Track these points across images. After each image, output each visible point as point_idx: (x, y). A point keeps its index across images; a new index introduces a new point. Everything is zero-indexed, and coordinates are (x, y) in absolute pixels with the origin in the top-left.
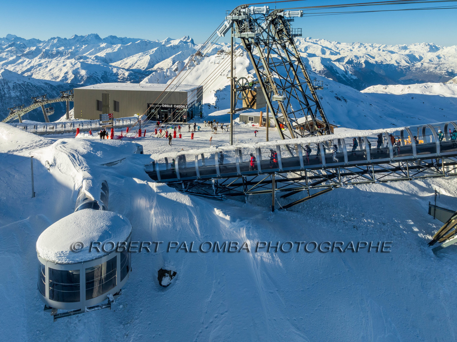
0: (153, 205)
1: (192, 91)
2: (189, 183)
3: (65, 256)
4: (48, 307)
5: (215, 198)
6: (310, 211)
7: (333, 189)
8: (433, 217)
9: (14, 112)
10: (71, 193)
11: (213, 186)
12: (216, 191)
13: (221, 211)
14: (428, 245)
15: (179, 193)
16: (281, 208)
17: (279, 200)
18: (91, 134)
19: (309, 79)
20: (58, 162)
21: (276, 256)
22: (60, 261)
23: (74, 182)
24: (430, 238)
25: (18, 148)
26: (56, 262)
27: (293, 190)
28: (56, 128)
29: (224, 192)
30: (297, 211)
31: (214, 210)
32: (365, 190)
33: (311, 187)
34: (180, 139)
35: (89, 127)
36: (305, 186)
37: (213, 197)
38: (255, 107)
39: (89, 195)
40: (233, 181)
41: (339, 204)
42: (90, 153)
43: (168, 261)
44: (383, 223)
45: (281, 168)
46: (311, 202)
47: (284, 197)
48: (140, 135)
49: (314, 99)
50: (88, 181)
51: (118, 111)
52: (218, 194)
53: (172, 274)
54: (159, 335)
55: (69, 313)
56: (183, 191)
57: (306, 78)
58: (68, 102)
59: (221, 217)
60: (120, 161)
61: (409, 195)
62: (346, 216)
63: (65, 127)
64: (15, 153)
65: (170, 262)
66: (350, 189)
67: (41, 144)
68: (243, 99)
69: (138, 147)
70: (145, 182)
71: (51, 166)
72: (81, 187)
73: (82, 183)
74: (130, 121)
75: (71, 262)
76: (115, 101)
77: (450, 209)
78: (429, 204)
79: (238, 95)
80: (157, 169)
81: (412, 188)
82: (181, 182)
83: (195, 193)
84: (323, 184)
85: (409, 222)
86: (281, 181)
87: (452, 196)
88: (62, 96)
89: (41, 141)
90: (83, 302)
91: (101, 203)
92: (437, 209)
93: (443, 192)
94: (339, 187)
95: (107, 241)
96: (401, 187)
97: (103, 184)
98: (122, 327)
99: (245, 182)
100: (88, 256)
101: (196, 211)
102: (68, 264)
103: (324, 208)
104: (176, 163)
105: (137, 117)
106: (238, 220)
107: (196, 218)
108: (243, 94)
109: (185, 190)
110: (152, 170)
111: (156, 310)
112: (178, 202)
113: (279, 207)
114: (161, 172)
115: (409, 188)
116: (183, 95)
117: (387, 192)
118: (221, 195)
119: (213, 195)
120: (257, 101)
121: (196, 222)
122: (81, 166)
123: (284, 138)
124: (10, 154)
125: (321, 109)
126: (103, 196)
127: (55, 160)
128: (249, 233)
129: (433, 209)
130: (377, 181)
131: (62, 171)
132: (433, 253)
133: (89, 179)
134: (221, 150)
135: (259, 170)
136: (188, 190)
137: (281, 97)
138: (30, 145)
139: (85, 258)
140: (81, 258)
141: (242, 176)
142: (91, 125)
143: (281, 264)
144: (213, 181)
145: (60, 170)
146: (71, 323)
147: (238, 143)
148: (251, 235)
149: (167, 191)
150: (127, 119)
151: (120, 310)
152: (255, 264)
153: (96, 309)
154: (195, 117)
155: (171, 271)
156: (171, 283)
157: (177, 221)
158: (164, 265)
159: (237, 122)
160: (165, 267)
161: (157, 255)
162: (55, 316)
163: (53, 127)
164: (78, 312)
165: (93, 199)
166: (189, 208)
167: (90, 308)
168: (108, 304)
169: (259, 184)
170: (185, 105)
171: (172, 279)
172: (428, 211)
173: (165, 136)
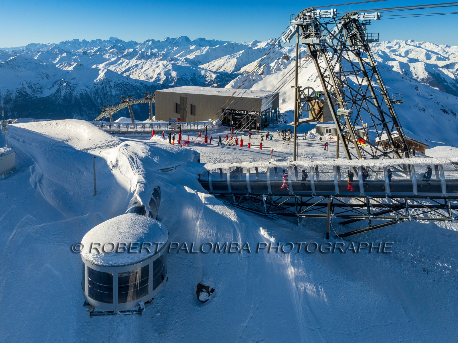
0: (200, 216)
1: (266, 98)
2: (241, 197)
3: (100, 258)
5: (266, 216)
7: (398, 222)
9: (106, 111)
10: (127, 195)
11: (264, 203)
12: (269, 208)
13: (267, 231)
15: (225, 207)
16: (337, 236)
18: (164, 136)
20: (120, 163)
21: (321, 290)
22: (96, 262)
23: (131, 184)
25: (92, 147)
26: (93, 262)
27: (352, 218)
28: (136, 128)
29: (276, 210)
31: (260, 230)
33: (372, 216)
36: (365, 215)
37: (264, 214)
38: (321, 120)
39: (139, 199)
41: (408, 240)
42: (148, 157)
43: (208, 276)
45: (337, 191)
47: (343, 223)
48: (206, 141)
49: (391, 115)
50: (141, 185)
51: (195, 115)
52: (269, 212)
53: (210, 290)
56: (234, 204)
58: (151, 103)
59: (265, 238)
60: (175, 168)
62: (415, 255)
63: (144, 128)
64: (89, 151)
65: (209, 278)
66: (425, 224)
67: (112, 144)
68: (309, 111)
69: (196, 154)
70: (194, 192)
71: (114, 166)
72: (135, 191)
73: (136, 186)
74: (205, 125)
76: (192, 105)
80: (210, 179)
82: (233, 195)
83: (246, 208)
86: (339, 205)
88: (145, 97)
89: (113, 141)
91: (149, 208)
94: (406, 221)
97: (155, 190)
99: (299, 202)
100: (121, 261)
101: (241, 227)
102: (103, 266)
104: (228, 174)
105: (211, 121)
107: (240, 236)
110: (205, 179)
111: (191, 324)
112: (223, 216)
113: (335, 235)
114: (213, 183)
116: (257, 101)
118: (273, 214)
119: (264, 212)
120: (324, 113)
121: (240, 240)
122: (138, 170)
123: (350, 158)
125: (398, 126)
126: (152, 202)
127: (117, 162)
128: (294, 260)
131: (123, 172)
133: (142, 183)
135: (314, 191)
136: (240, 205)
137: (346, 111)
138: (103, 144)
139: (118, 263)
140: (114, 261)
141: (294, 196)
143: (326, 300)
145: (120, 171)
147: (304, 157)
148: (296, 262)
149: (214, 204)
150: (202, 123)
151: (157, 318)
152: (298, 294)
153: (128, 313)
154: (270, 125)
155: (209, 287)
156: (208, 299)
157: (220, 236)
158: (203, 280)
159: (313, 134)
160: (203, 282)
161: (198, 268)
162: (91, 313)
163: (134, 128)
164: (111, 313)
165: (142, 203)
166: (234, 224)
167: (122, 312)
168: (139, 311)
169: (315, 206)
170: (259, 112)
171: (209, 295)
173: (235, 143)
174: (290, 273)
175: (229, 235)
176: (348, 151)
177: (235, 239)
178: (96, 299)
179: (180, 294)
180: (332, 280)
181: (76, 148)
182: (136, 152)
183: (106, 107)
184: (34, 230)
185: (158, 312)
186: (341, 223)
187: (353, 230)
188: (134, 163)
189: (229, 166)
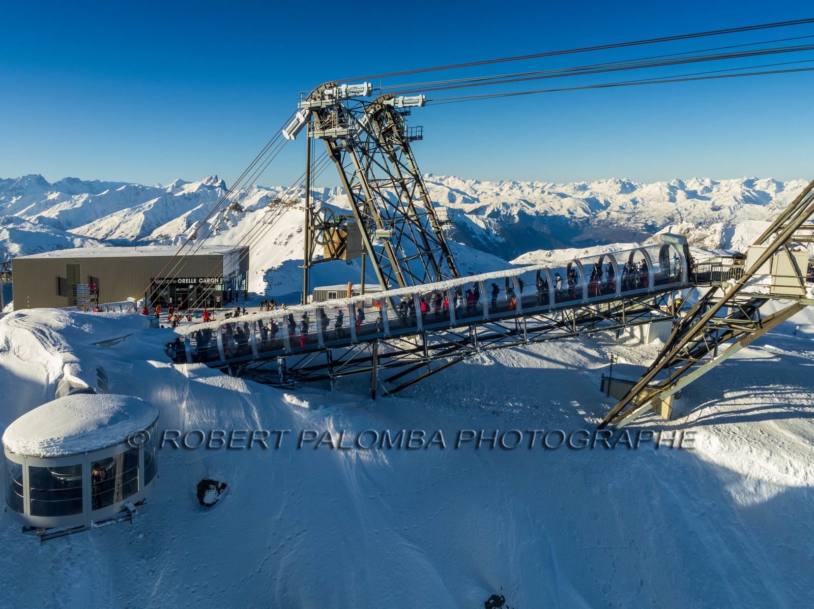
0: (184, 396)
1: (230, 253)
3: (56, 445)
4: (29, 528)
8: (606, 394)
10: (42, 389)
11: (280, 369)
12: (284, 377)
13: (295, 396)
14: (597, 429)
15: (226, 376)
16: (386, 394)
17: (384, 384)
21: (379, 452)
22: (49, 454)
23: (47, 371)
24: (601, 421)
26: (42, 455)
30: (410, 397)
31: (283, 397)
32: (512, 366)
33: (432, 358)
38: (344, 257)
39: (78, 381)
41: (472, 385)
42: (71, 326)
43: (213, 469)
44: (535, 406)
47: (391, 380)
50: (73, 365)
52: (287, 380)
53: (220, 486)
54: (204, 567)
59: (294, 405)
60: (123, 339)
61: (575, 369)
62: (482, 399)
65: (216, 470)
66: (489, 366)
68: (325, 244)
69: (151, 320)
70: (168, 365)
72: (61, 376)
73: (62, 369)
75: (67, 453)
76: (91, 277)
77: (630, 379)
78: (602, 378)
81: (579, 358)
82: (227, 366)
85: (573, 404)
90: (87, 513)
91: (98, 389)
92: (613, 383)
95: (123, 423)
96: (564, 358)
98: (145, 562)
100: (94, 444)
101: (255, 399)
102: (62, 456)
103: (451, 391)
104: (219, 337)
105: (133, 301)
106: (321, 407)
107: (255, 409)
108: (324, 236)
112: (225, 389)
113: (383, 393)
115: (575, 359)
117: (542, 367)
118: (293, 382)
119: (279, 382)
120: (348, 245)
121: (256, 415)
122: (58, 347)
125: (449, 255)
126: (100, 383)
127: (7, 342)
128: (339, 423)
130: (530, 341)
131: (23, 357)
133: (74, 362)
137: (387, 231)
139: (90, 447)
140: (83, 446)
141: (325, 349)
144: (280, 361)
145: (18, 356)
148: (341, 426)
149: (206, 376)
151: (139, 541)
152: (348, 464)
153: (108, 523)
155: (217, 482)
156: (218, 500)
157: (224, 415)
158: (207, 475)
160: (209, 476)
162: (42, 536)
164: (80, 529)
165: (86, 386)
166: (244, 396)
167: (98, 523)
168: (127, 516)
171: (220, 493)
172: (600, 387)
175: (238, 412)
177: (249, 415)
182: (45, 322)
185: (139, 533)
188: (47, 337)
189: (219, 323)
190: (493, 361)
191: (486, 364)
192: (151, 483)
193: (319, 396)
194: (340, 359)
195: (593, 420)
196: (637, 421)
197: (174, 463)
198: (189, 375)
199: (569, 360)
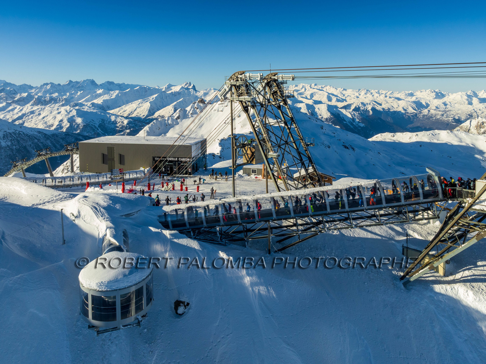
0: (167, 249)
1: (196, 144)
2: (197, 231)
3: (104, 285)
4: (91, 326)
5: (220, 243)
6: (301, 254)
7: (319, 234)
10: (97, 240)
11: (218, 233)
12: (221, 237)
13: (225, 253)
14: (400, 280)
15: (189, 239)
16: (276, 251)
17: (275, 245)
18: (101, 188)
19: (301, 136)
20: (83, 214)
21: (271, 289)
22: (101, 289)
23: (98, 231)
24: (402, 274)
25: (40, 202)
26: (97, 290)
27: (286, 235)
28: (65, 182)
29: (227, 238)
30: (290, 254)
31: (219, 253)
32: (350, 236)
33: (301, 232)
34: (187, 192)
35: (97, 180)
36: (296, 232)
37: (218, 242)
38: (254, 162)
39: (113, 241)
40: (235, 228)
41: (326, 247)
42: (110, 205)
43: (182, 294)
45: (274, 216)
46: (302, 246)
47: (279, 242)
48: (149, 189)
49: (306, 155)
50: (111, 230)
51: (124, 164)
52: (222, 240)
53: (186, 304)
55: (108, 330)
57: (299, 136)
60: (136, 213)
61: (387, 239)
63: (73, 181)
64: (40, 207)
65: (184, 295)
66: (336, 235)
67: (61, 198)
68: (243, 155)
69: (151, 200)
70: (159, 230)
71: (76, 217)
72: (105, 235)
73: (106, 231)
74: (137, 174)
75: (109, 289)
76: (120, 155)
77: (419, 249)
78: (403, 246)
79: (239, 152)
80: (169, 219)
81: (390, 233)
82: (190, 230)
83: (203, 239)
84: (313, 229)
86: (275, 228)
87: (423, 239)
88: (66, 149)
89: (60, 195)
90: (119, 321)
91: (125, 247)
92: (409, 250)
93: (416, 236)
94: (324, 232)
95: (135, 274)
96: (380, 232)
97: (123, 232)
99: (245, 229)
100: (122, 285)
101: (204, 253)
102: (107, 291)
103: (313, 251)
104: (186, 213)
105: (143, 170)
108: (243, 151)
109: (194, 237)
110: (163, 220)
112: (188, 247)
113: (275, 251)
114: (172, 222)
115: (387, 233)
116: (188, 148)
117: (368, 237)
118: (225, 241)
120: (256, 156)
122: (104, 217)
123: (280, 191)
124: (35, 208)
125: (312, 163)
126: (125, 242)
127: (80, 212)
128: (248, 271)
129: (405, 250)
130: (355, 226)
131: (87, 221)
132: (403, 286)
133: (112, 228)
134: (224, 202)
135: (257, 218)
136: (197, 237)
137: (275, 154)
139: (120, 287)
140: (116, 286)
141: (242, 224)
142: (98, 179)
143: (275, 295)
144: (218, 229)
145: (84, 221)
146: (105, 345)
147: (240, 195)
148: (250, 272)
149: (178, 238)
150: (134, 172)
151: (145, 333)
152: (254, 295)
153: (129, 326)
154: (200, 169)
155: (185, 302)
156: (185, 312)
158: (179, 297)
159: (240, 175)
160: (180, 298)
161: (172, 289)
162: (98, 332)
163: (61, 182)
164: (115, 329)
165: (118, 244)
166: (198, 251)
167: (124, 326)
168: (138, 323)
169: (257, 231)
170: (190, 158)
171: (186, 308)
172: (402, 252)
173: (171, 189)
174: (246, 281)
176: (277, 186)
178: (100, 320)
179: (161, 312)
180: (277, 281)
181: (23, 205)
182: (97, 202)
183: (17, 162)
184: (11, 282)
185: (144, 328)
186: (277, 242)
187: (287, 245)
188: (98, 211)
189: (185, 206)
190: (338, 232)
191: (335, 234)
192: (150, 304)
193: (239, 251)
194: (251, 228)
195: (398, 273)
196: (424, 276)
197: (162, 288)
198: (170, 237)
199: (383, 233)
